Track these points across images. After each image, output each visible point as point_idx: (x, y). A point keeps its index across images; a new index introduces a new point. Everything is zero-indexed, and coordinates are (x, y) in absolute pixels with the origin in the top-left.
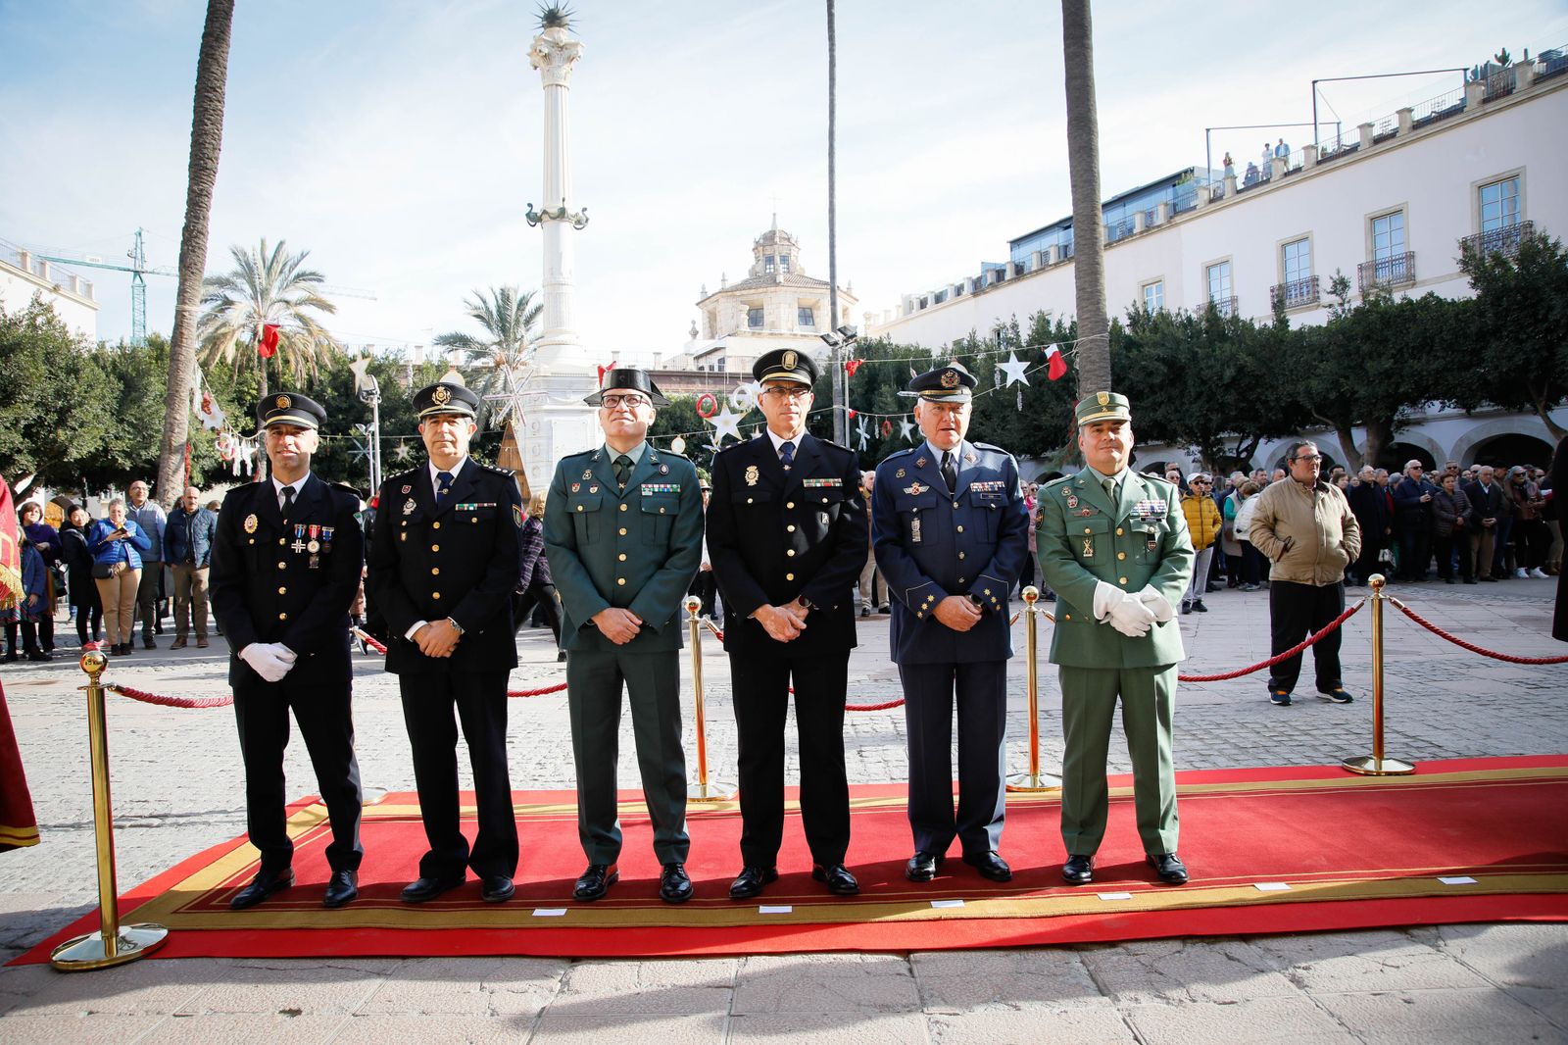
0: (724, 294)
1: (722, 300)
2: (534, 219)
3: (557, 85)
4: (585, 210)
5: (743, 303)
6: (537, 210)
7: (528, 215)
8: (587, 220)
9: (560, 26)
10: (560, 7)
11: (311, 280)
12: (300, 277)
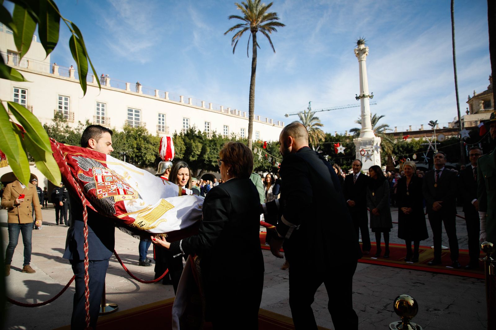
0: (475, 98)
1: (474, 100)
2: (357, 98)
3: (361, 61)
4: (372, 93)
5: (482, 100)
6: (358, 96)
7: (356, 97)
8: (373, 96)
9: (362, 44)
10: (361, 39)
11: (316, 119)
12: (314, 118)
